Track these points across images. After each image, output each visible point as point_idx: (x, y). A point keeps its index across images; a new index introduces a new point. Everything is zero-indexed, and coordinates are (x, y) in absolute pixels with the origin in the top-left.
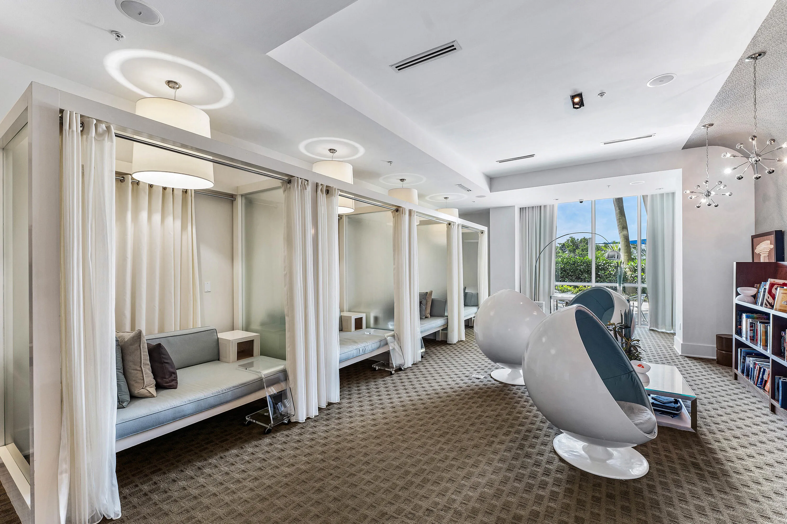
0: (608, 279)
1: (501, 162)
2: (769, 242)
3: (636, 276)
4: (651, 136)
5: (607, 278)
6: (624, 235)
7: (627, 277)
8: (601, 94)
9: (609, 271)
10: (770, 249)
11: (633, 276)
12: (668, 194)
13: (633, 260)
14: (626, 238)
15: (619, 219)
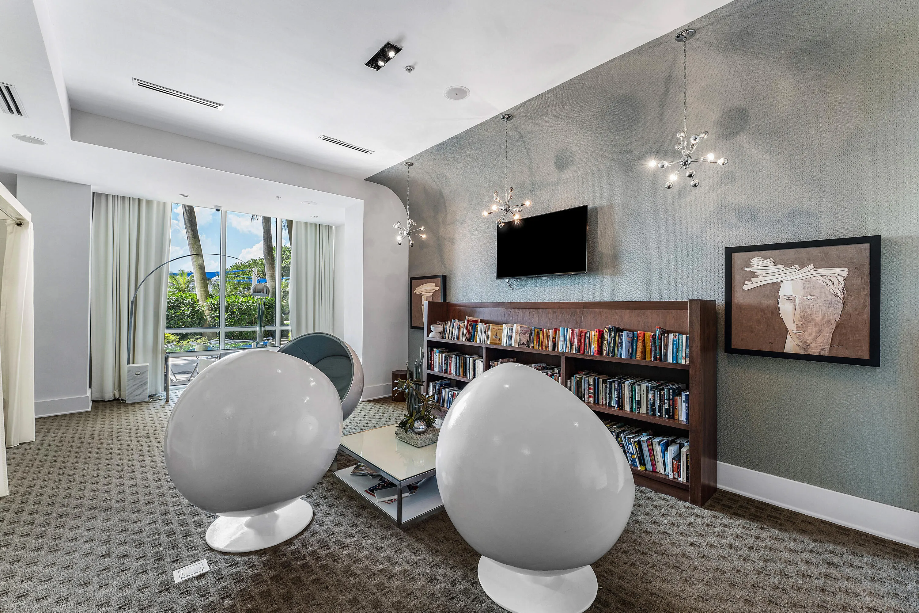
0: (181, 321)
1: (143, 84)
2: (434, 284)
3: (218, 317)
4: (367, 152)
5: (179, 320)
6: (199, 265)
7: (205, 317)
8: (410, 68)
9: (181, 310)
10: (435, 291)
11: (213, 316)
12: (311, 224)
13: (212, 296)
14: (202, 268)
15: (193, 244)
